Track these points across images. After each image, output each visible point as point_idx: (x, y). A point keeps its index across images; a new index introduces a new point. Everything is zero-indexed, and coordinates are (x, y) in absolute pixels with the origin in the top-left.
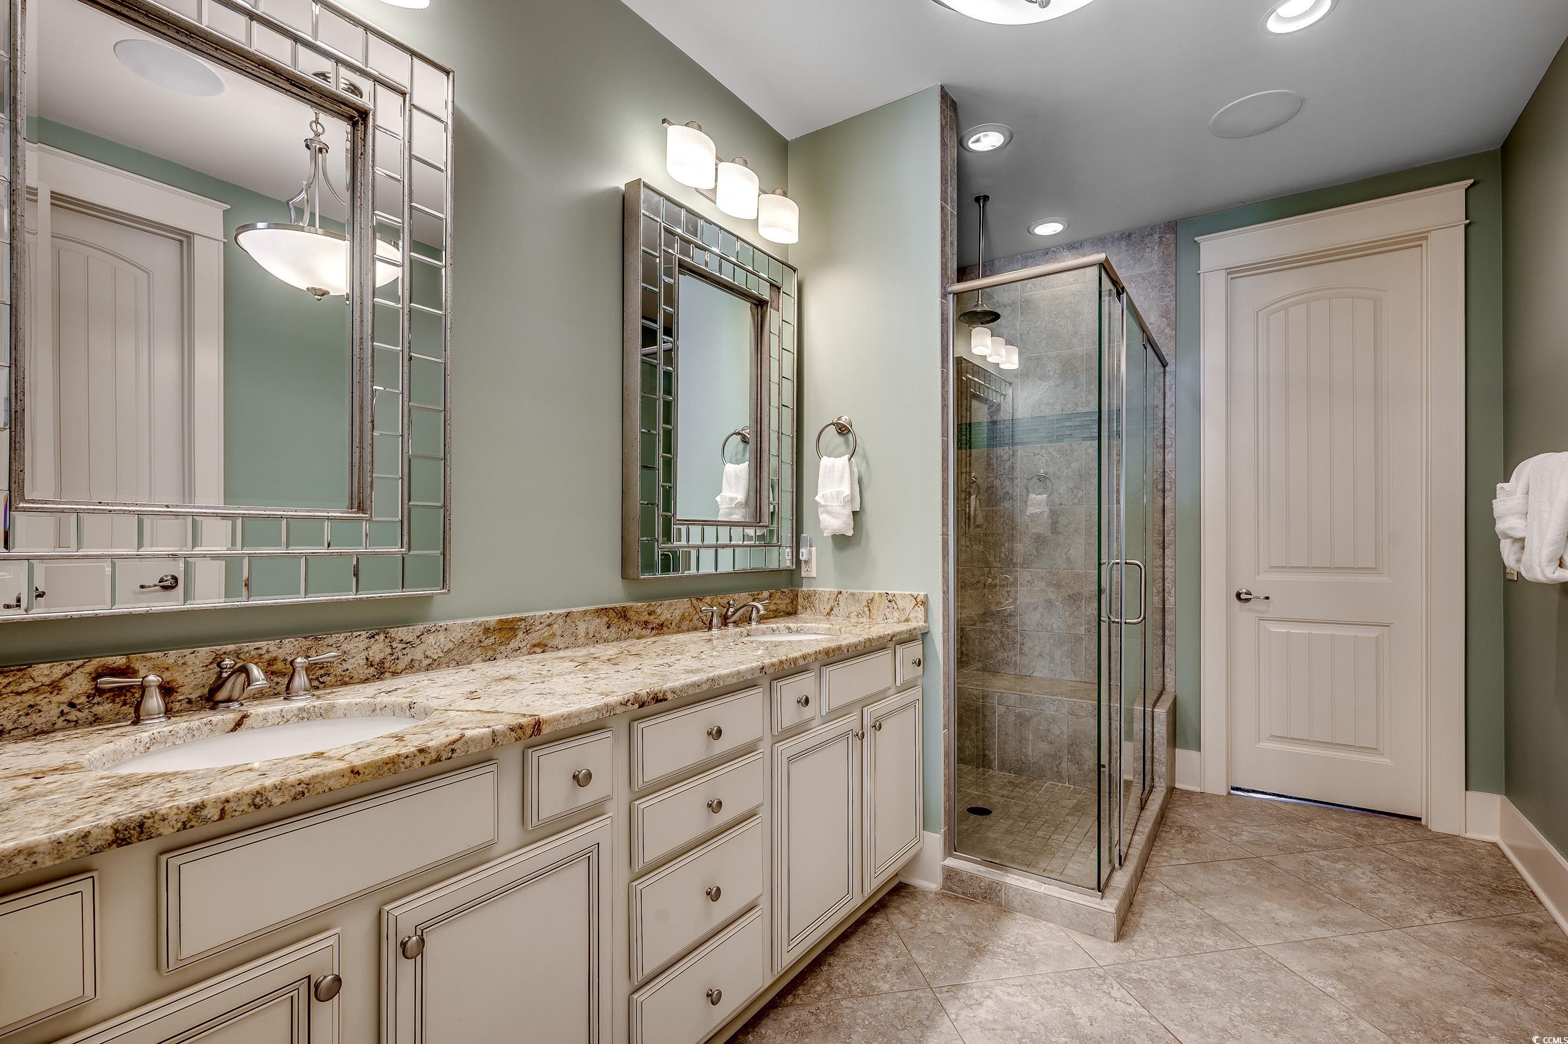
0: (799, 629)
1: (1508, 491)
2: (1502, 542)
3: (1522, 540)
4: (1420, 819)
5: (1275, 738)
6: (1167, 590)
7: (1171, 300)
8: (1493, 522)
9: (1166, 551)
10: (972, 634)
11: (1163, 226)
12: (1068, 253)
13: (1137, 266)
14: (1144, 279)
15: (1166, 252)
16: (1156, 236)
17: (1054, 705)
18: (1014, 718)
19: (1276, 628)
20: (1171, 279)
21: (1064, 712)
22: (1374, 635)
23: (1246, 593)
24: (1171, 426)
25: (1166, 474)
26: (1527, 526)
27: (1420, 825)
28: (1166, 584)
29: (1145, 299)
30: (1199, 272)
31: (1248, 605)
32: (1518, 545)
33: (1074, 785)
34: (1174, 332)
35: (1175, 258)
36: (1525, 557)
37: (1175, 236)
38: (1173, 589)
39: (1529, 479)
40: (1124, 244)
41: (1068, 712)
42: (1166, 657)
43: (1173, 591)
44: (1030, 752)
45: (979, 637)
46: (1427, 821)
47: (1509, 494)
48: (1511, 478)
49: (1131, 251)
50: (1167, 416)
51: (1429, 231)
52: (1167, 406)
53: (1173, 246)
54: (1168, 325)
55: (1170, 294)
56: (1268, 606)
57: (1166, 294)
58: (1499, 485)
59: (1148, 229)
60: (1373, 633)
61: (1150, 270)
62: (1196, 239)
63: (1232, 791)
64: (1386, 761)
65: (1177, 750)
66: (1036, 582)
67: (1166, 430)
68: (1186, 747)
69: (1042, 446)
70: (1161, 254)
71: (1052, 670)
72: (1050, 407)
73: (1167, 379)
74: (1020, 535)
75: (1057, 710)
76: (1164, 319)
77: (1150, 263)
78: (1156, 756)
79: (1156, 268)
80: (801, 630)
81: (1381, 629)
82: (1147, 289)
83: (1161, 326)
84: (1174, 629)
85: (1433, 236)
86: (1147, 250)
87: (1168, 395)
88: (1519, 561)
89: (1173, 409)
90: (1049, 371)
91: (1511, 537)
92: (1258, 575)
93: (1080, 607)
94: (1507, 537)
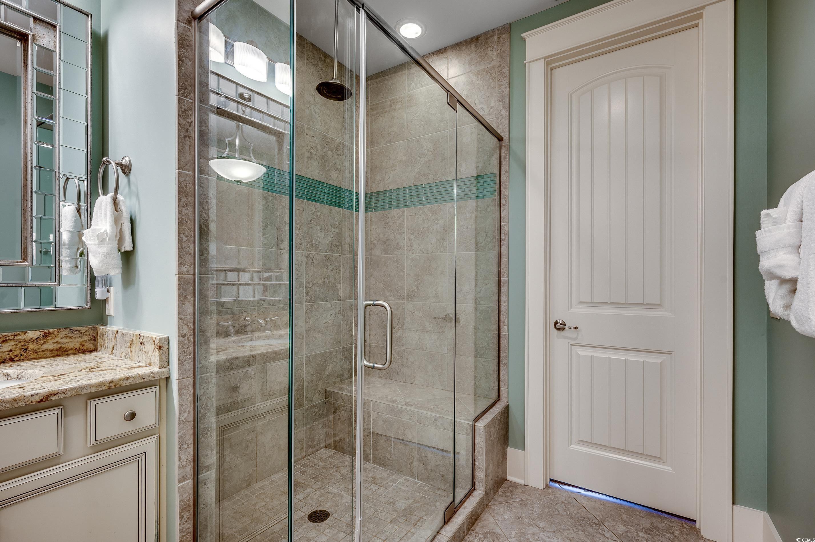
0: (20, 376)
1: (775, 218)
2: (767, 283)
3: (794, 281)
4: (695, 521)
5: (582, 442)
6: (502, 320)
7: (506, 88)
8: (756, 258)
9: (502, 288)
10: (376, 350)
11: (500, 29)
12: (437, 58)
13: (482, 63)
14: (487, 72)
15: (502, 49)
16: (496, 37)
17: (408, 414)
18: (382, 423)
19: (583, 352)
20: (506, 70)
21: (414, 421)
22: (659, 361)
23: (561, 324)
24: (505, 189)
25: (502, 227)
26: (799, 263)
27: (695, 527)
28: (502, 316)
29: (488, 88)
30: (525, 62)
31: (563, 333)
32: (786, 288)
33: (421, 481)
34: (508, 113)
35: (508, 53)
36: (796, 303)
37: (508, 35)
38: (506, 320)
39: (802, 202)
40: (473, 45)
41: (418, 421)
42: (501, 374)
43: (506, 321)
44: (393, 451)
45: (380, 353)
46: (700, 525)
47: (776, 222)
48: (780, 203)
49: (478, 51)
50: (502, 180)
51: (703, 7)
52: (502, 173)
53: (507, 44)
54: (504, 107)
55: (505, 82)
56: (578, 334)
57: (502, 83)
58: (764, 212)
59: (490, 32)
60: (657, 359)
61: (492, 64)
62: (522, 35)
63: (551, 483)
64: (668, 468)
65: (509, 448)
66: (416, 312)
67: (502, 192)
68: (516, 447)
69: (420, 208)
70: (499, 51)
71: (426, 380)
72: (425, 177)
73: (503, 151)
74: (406, 276)
75: (410, 419)
76: (501, 103)
77: (491, 60)
78: (477, 463)
79: (495, 62)
80: (22, 376)
81: (664, 357)
82: (489, 80)
83: (499, 109)
84: (507, 352)
85: (707, 12)
86: (490, 49)
87: (503, 164)
88: (788, 307)
89: (507, 174)
90: (425, 150)
91: (778, 278)
92: (571, 308)
93: (444, 332)
94: (773, 276)
